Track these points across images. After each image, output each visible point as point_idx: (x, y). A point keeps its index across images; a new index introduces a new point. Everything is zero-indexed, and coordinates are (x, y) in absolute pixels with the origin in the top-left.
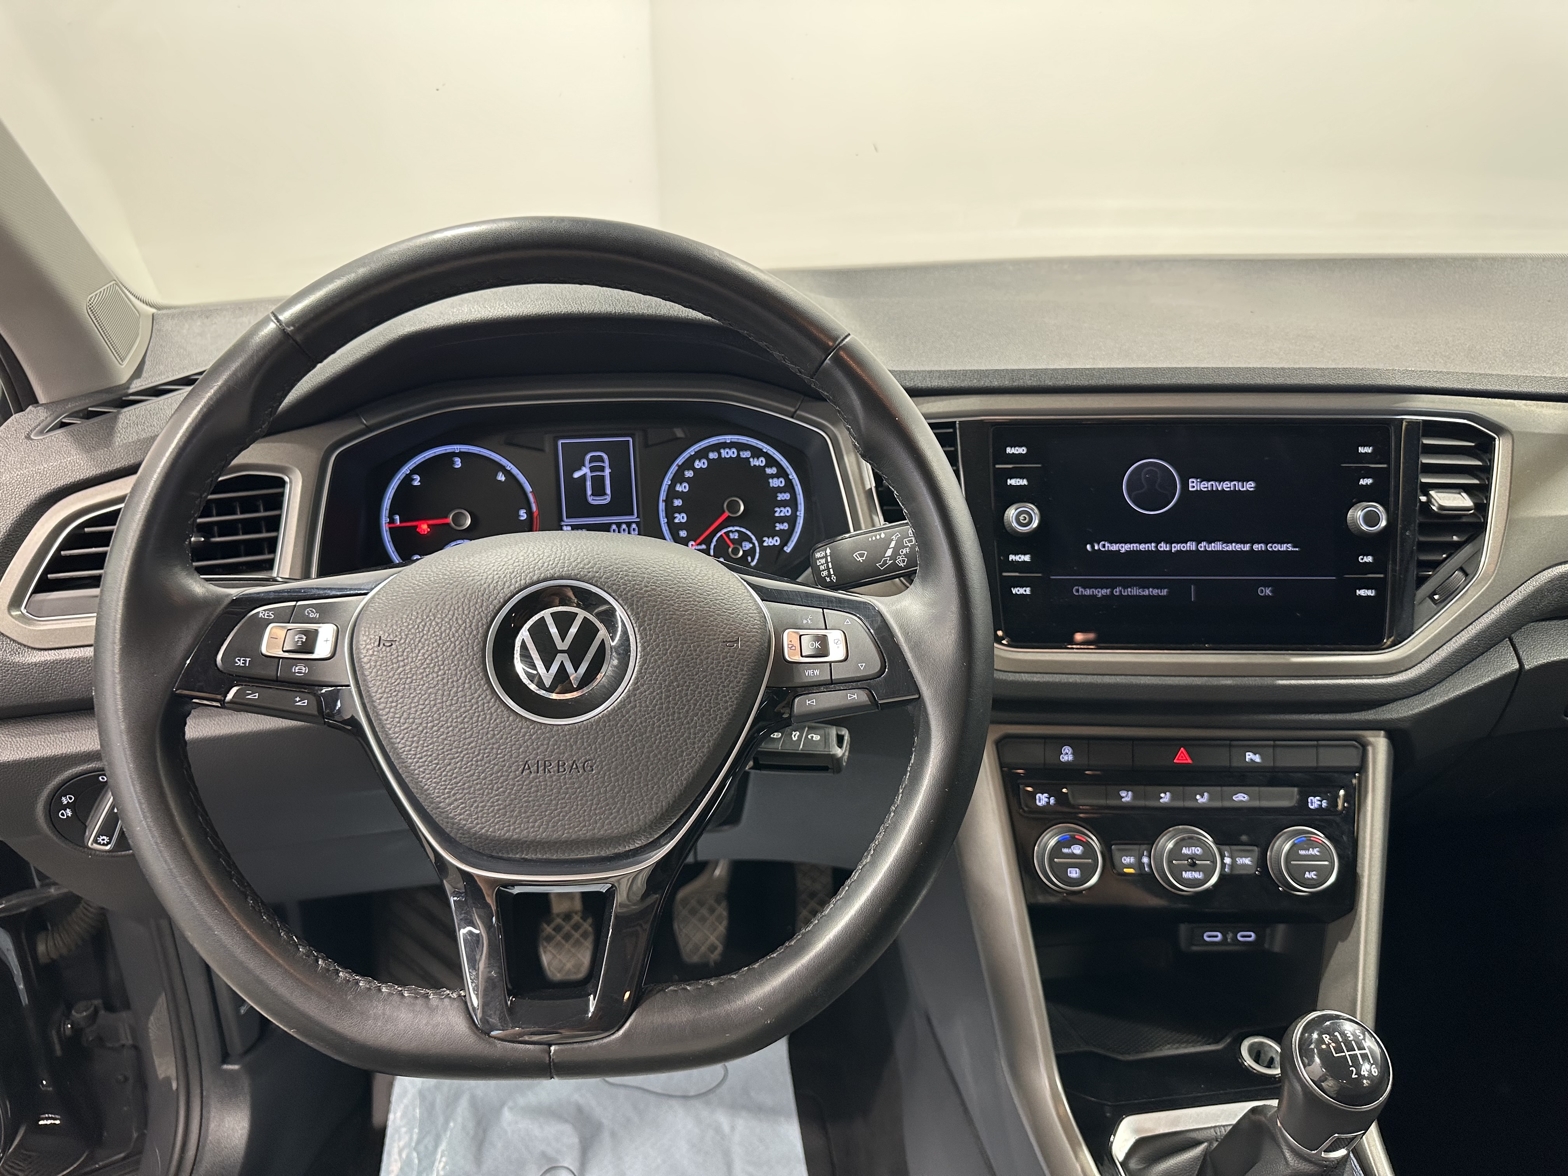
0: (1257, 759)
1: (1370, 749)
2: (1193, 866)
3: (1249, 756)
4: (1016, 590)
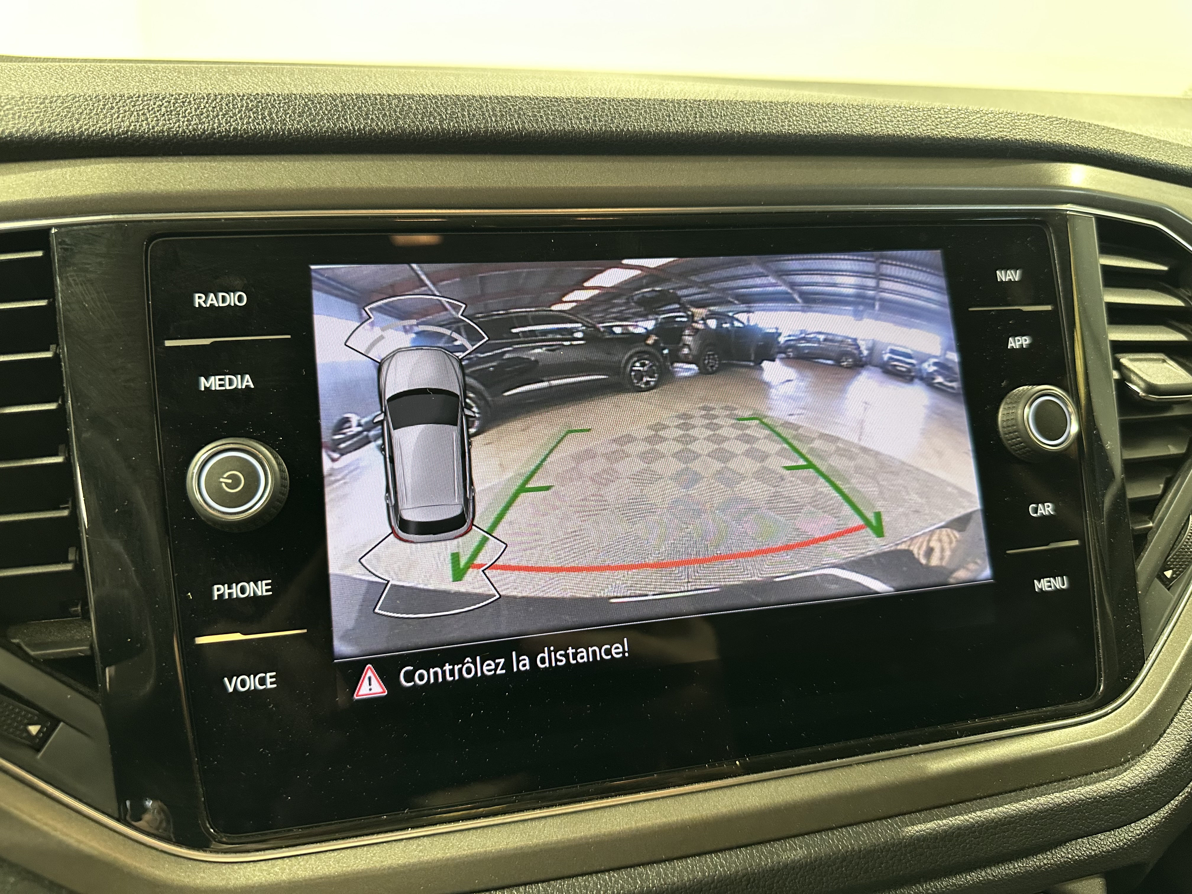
4: (237, 681)
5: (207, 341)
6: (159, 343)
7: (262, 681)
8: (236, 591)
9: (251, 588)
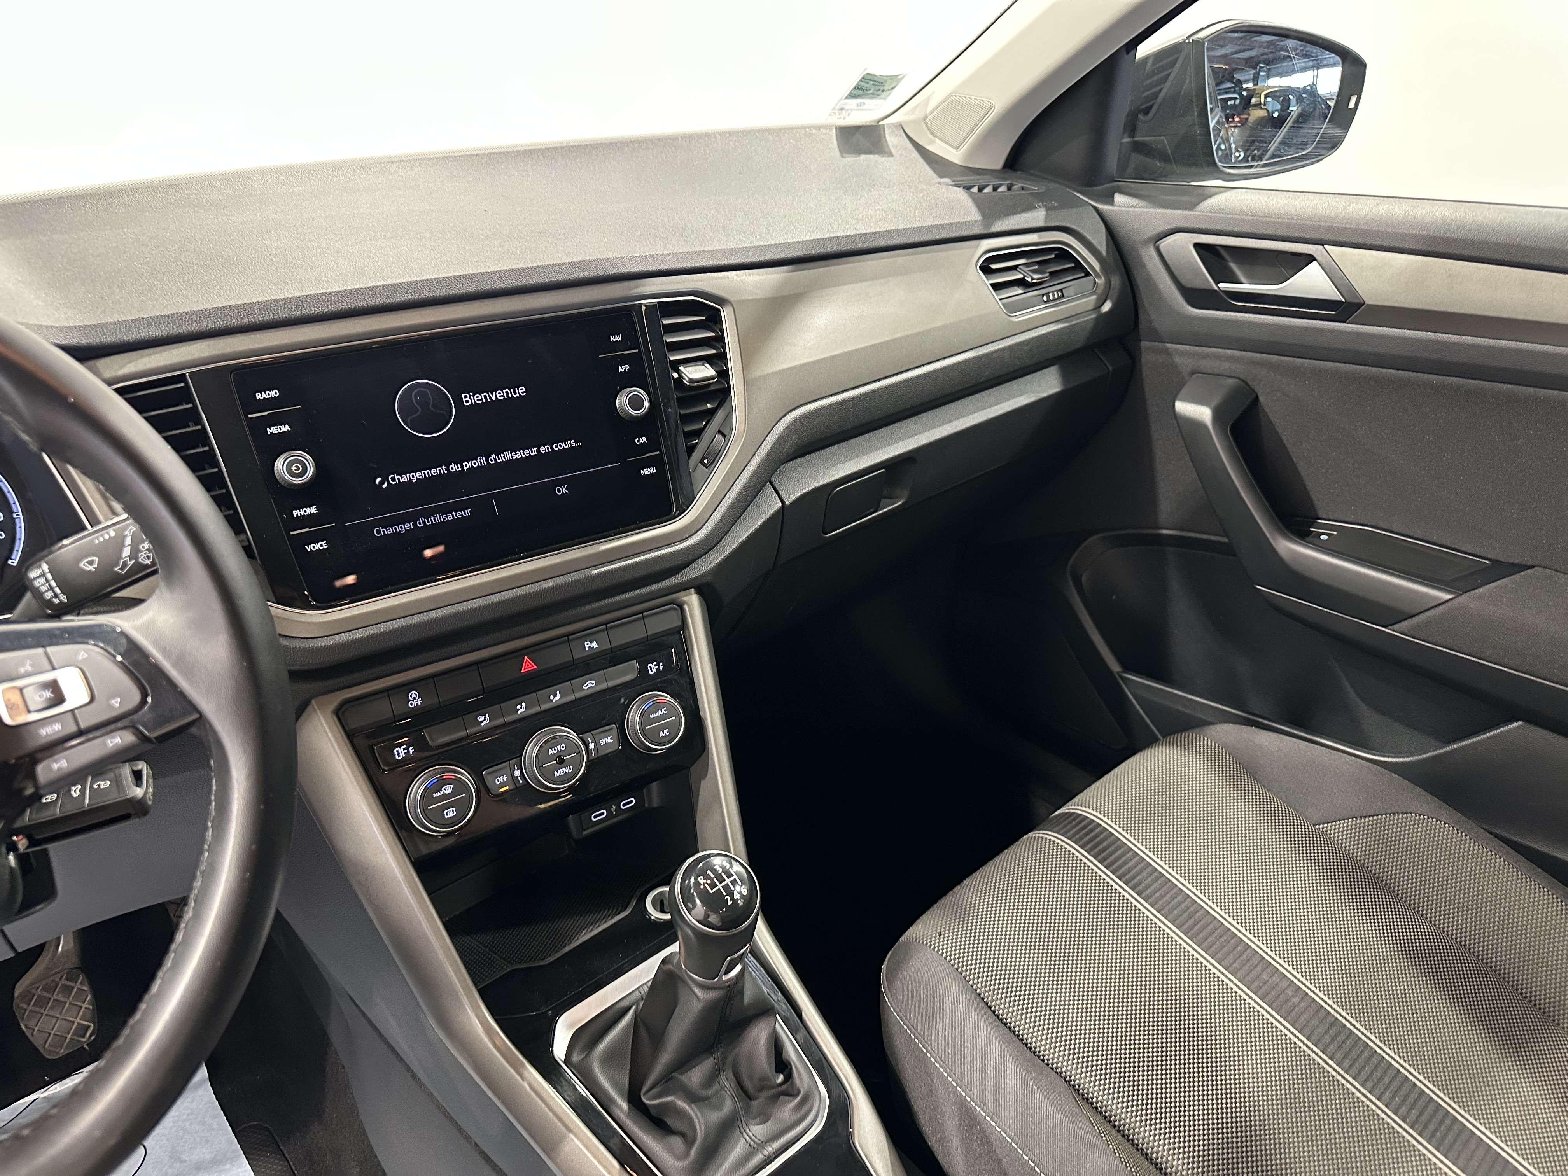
0: (595, 645)
1: (686, 607)
2: (562, 762)
3: (588, 644)
4: (311, 546)
5: (266, 413)
6: (246, 417)
7: (321, 545)
8: (302, 512)
9: (309, 511)
